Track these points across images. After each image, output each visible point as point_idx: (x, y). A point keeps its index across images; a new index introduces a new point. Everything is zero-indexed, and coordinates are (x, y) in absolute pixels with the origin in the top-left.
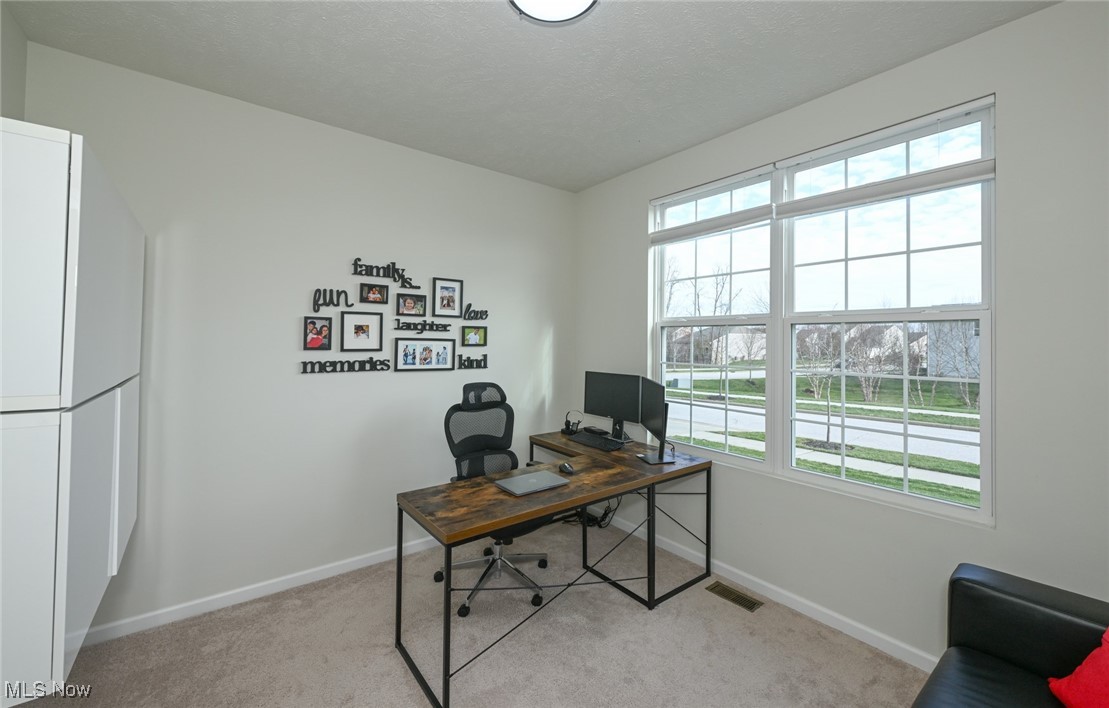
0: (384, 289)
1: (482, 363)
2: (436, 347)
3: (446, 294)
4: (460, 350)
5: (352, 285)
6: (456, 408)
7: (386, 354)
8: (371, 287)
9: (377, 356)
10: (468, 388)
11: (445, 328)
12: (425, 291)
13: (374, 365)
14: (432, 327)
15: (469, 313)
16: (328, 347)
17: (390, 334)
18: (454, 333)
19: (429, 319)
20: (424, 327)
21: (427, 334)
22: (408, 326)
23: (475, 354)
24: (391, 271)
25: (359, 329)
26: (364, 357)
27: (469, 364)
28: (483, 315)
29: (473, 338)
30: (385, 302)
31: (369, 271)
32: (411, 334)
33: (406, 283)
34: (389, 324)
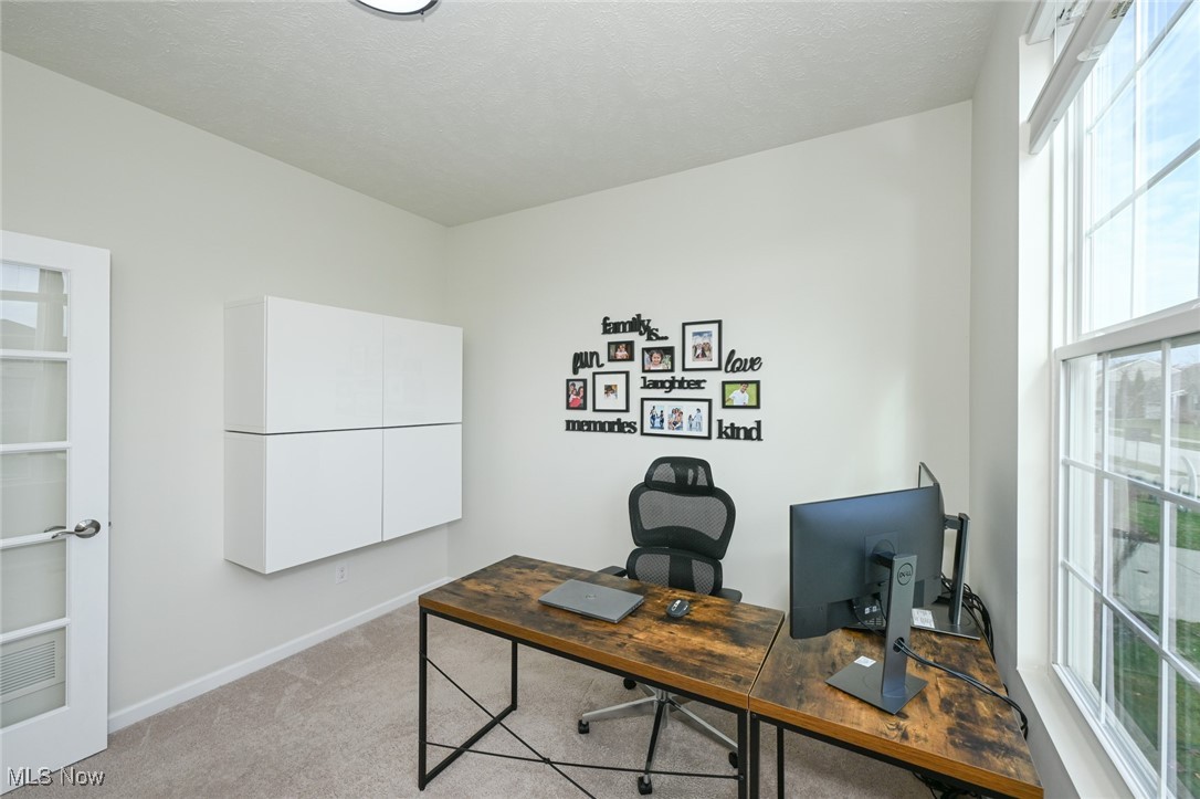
1: (753, 433)
3: (700, 341)
4: (721, 415)
5: (599, 343)
7: (632, 416)
8: (617, 344)
9: (625, 418)
11: (698, 384)
12: (674, 341)
13: (621, 427)
14: (682, 384)
15: (733, 363)
16: (584, 407)
17: (637, 393)
18: (712, 389)
19: (678, 374)
20: (672, 384)
21: (676, 393)
22: (655, 385)
23: (744, 419)
24: (637, 324)
25: (609, 389)
26: (613, 417)
27: (733, 433)
28: (754, 363)
29: (738, 396)
30: (631, 358)
31: (616, 328)
32: (660, 393)
33: (651, 334)
34: (636, 382)
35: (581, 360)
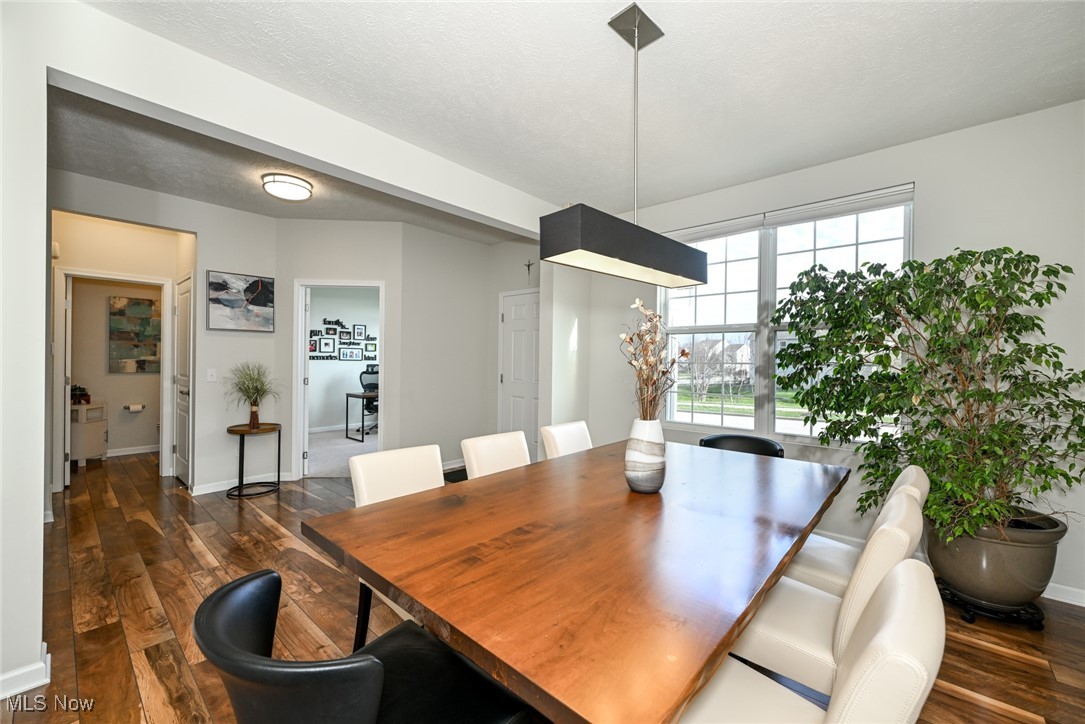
0: (335, 330)
1: (374, 358)
2: (355, 351)
3: (359, 331)
4: (365, 353)
5: (323, 328)
6: (364, 373)
7: (336, 354)
8: (330, 329)
9: (333, 354)
10: (368, 366)
11: (359, 344)
12: (351, 330)
13: (331, 358)
14: (354, 344)
15: (368, 338)
16: (315, 350)
17: (337, 346)
18: (362, 346)
19: (352, 341)
20: (350, 343)
21: (351, 346)
22: (344, 343)
23: (372, 355)
24: (338, 323)
25: (326, 344)
26: (328, 354)
27: (368, 358)
28: (374, 339)
29: (372, 348)
30: (335, 334)
31: (329, 323)
32: (346, 346)
33: (343, 327)
34: (337, 342)
35: (313, 333)
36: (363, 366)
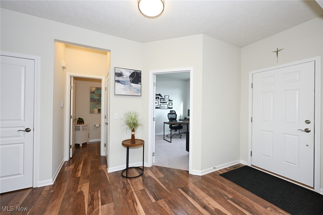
0: (159, 97)
1: (172, 108)
2: (165, 105)
3: (167, 98)
4: (169, 106)
6: (169, 114)
7: (159, 106)
8: (157, 97)
9: (158, 107)
10: (170, 111)
11: (166, 103)
12: (164, 97)
14: (165, 103)
15: (170, 100)
17: (159, 104)
18: (168, 104)
19: (164, 101)
20: (164, 103)
21: (164, 104)
22: (162, 103)
23: (171, 107)
24: (159, 95)
25: (156, 103)
27: (170, 108)
28: (172, 101)
29: (171, 104)
30: (159, 99)
31: (157, 95)
32: (162, 104)
33: (161, 96)
34: (159, 102)
36: (168, 111)
